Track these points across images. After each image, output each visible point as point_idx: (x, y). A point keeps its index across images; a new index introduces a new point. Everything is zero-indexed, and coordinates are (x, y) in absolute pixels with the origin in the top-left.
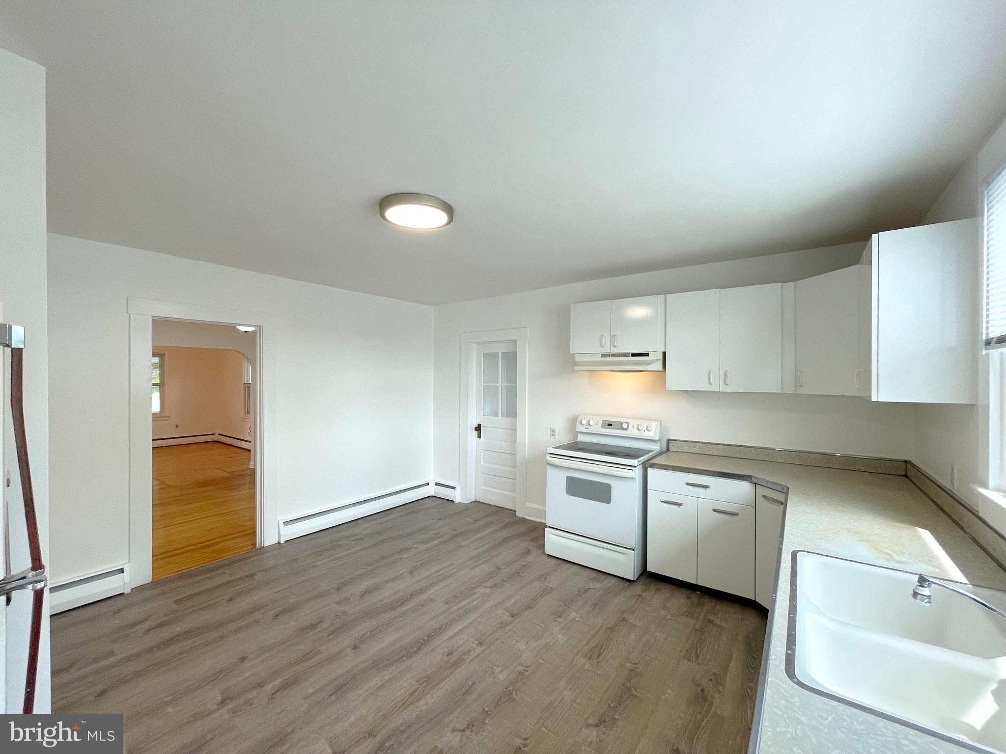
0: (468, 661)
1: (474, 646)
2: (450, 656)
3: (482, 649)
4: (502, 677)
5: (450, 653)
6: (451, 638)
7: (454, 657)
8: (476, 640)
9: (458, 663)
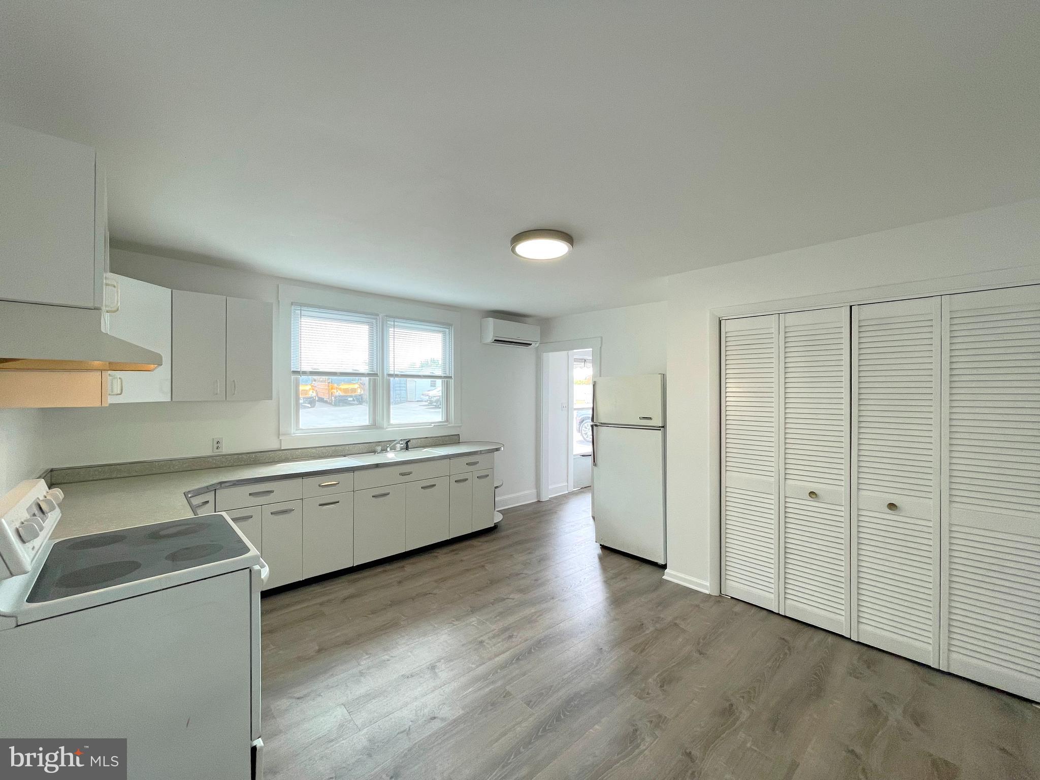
0: (496, 631)
1: (487, 641)
2: (511, 635)
3: (482, 638)
4: (474, 619)
5: (510, 637)
6: (508, 649)
7: (507, 634)
8: (484, 646)
9: (506, 629)
